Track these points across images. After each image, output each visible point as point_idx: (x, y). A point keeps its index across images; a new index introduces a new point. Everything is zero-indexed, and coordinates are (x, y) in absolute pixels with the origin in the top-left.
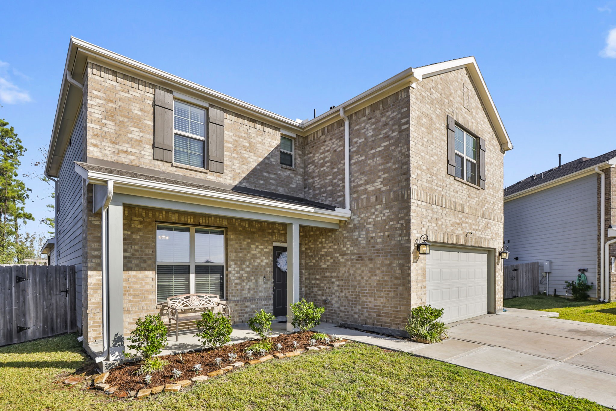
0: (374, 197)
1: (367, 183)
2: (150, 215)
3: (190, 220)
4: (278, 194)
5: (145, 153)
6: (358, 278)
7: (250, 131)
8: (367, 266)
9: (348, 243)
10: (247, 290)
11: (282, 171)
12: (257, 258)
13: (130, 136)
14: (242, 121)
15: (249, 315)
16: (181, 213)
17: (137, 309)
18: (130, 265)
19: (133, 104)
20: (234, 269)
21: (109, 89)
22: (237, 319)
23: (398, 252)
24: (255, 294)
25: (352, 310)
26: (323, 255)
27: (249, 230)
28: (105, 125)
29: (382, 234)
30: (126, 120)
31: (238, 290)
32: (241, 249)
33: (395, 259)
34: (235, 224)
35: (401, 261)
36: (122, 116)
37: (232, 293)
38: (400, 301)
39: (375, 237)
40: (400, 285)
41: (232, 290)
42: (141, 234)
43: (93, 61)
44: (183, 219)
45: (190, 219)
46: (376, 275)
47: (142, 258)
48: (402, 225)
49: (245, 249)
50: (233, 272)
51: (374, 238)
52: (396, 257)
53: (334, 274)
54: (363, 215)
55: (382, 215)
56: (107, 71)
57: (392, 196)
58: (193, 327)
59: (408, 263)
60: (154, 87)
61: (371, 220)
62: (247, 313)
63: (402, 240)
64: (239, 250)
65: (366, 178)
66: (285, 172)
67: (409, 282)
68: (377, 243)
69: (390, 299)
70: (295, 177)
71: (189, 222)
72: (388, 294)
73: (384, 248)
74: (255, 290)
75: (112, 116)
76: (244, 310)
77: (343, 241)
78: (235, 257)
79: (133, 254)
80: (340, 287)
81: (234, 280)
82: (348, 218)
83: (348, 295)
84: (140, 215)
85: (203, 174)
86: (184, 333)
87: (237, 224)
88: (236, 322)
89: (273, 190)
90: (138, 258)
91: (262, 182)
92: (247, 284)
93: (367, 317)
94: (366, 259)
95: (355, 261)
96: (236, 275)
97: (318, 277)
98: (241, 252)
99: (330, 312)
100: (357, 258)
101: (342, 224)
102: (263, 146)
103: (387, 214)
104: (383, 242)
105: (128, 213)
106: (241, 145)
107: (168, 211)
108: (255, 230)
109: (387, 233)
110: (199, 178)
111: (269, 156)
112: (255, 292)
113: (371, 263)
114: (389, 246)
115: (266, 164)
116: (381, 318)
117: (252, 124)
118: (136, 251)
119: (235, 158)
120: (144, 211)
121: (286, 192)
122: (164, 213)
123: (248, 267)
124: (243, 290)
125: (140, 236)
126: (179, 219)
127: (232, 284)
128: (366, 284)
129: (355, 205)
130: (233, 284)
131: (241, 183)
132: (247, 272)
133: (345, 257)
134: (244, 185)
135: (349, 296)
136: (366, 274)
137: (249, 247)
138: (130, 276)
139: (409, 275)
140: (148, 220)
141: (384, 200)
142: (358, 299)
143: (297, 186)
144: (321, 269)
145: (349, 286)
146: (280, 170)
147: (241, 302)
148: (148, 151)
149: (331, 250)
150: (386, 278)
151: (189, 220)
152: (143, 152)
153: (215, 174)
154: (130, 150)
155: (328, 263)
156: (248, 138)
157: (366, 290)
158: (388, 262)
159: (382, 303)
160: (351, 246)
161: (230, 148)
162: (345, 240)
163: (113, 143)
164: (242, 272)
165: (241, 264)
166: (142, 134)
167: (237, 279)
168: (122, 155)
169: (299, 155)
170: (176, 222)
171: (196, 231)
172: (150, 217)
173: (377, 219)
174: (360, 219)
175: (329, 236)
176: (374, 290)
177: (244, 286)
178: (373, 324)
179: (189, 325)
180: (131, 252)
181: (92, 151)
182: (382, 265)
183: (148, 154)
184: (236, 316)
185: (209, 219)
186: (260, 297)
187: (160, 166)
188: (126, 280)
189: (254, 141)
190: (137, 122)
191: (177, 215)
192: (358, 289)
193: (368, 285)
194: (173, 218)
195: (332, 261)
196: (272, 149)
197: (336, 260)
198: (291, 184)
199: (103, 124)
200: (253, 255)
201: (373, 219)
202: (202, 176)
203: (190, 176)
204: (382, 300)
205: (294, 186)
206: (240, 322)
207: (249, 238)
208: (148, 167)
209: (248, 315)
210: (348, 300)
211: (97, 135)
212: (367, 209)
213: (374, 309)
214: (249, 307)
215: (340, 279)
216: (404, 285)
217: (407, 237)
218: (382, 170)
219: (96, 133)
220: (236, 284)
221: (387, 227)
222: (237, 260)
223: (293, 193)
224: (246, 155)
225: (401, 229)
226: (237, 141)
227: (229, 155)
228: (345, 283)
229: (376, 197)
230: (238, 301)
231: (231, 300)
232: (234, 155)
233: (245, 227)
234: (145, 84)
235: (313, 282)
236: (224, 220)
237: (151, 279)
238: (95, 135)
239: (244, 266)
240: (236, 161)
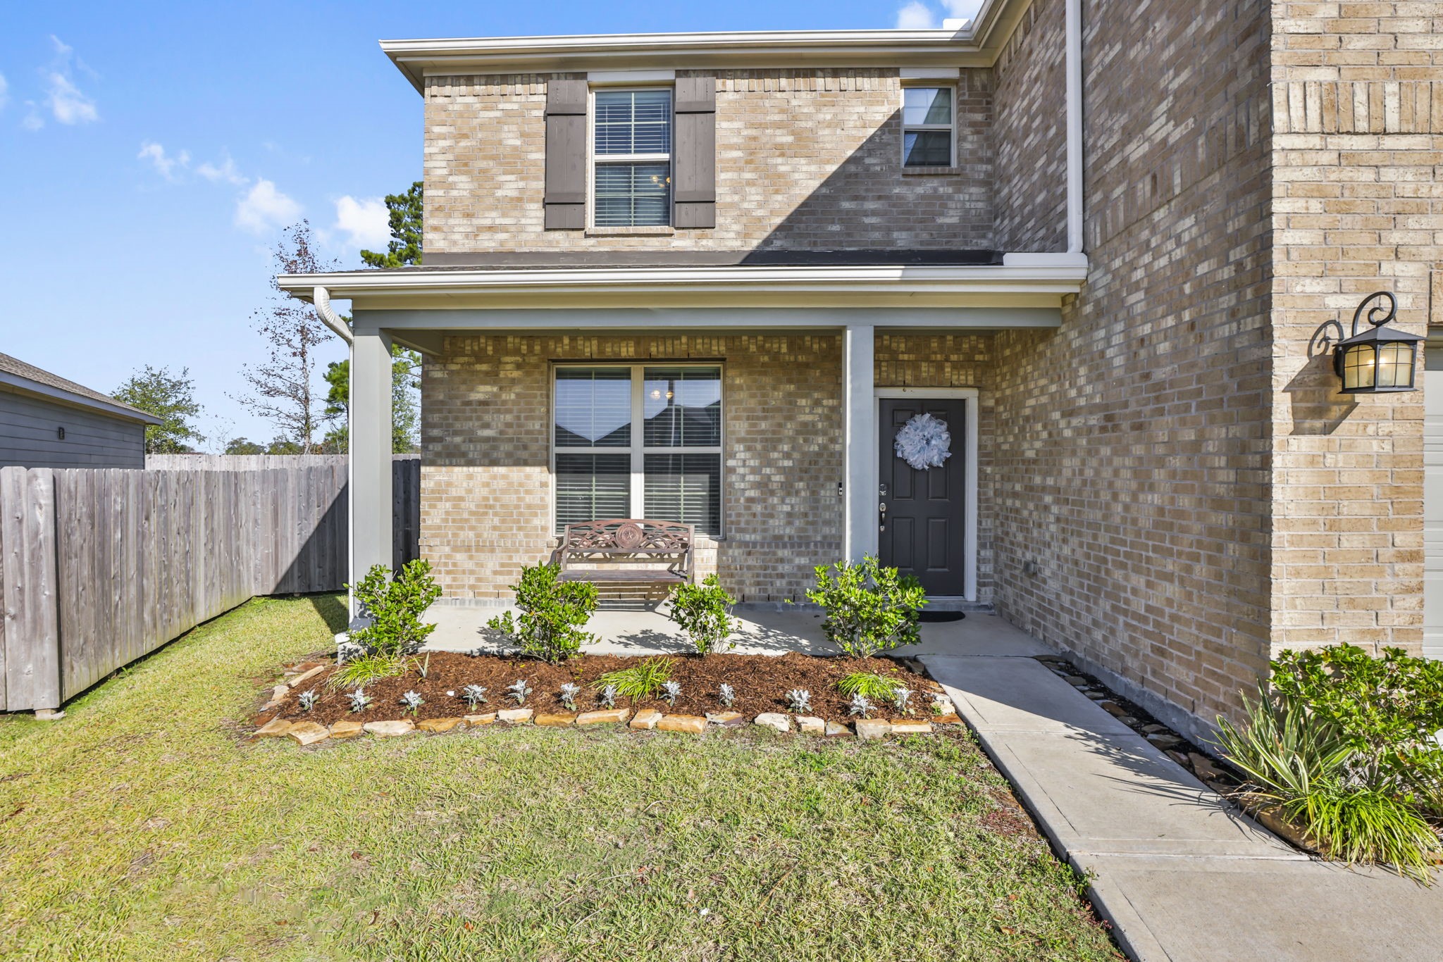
0: (1148, 179)
1: (1128, 135)
2: (537, 348)
3: (628, 350)
4: (892, 252)
5: (529, 221)
6: (1105, 496)
7: (794, 102)
8: (1126, 451)
9: (1083, 371)
10: (782, 516)
11: (907, 184)
12: (816, 433)
13: (499, 193)
14: (769, 83)
15: (790, 583)
16: (603, 336)
17: (509, 545)
18: (495, 455)
19: (506, 128)
20: (744, 461)
21: (461, 115)
22: (751, 591)
23: (1224, 388)
24: (810, 527)
25: (1089, 610)
26: (1027, 419)
27: (792, 359)
28: (452, 186)
29: (1170, 321)
30: (491, 163)
31: (754, 515)
32: (764, 410)
33: (1212, 420)
34: (748, 349)
35: (1235, 431)
36: (485, 158)
37: (738, 523)
38: (1228, 606)
39: (1150, 336)
40: (1231, 535)
41: (739, 515)
42: (518, 389)
43: (431, 71)
44: (608, 350)
45: (627, 346)
46: (1152, 488)
47: (518, 440)
48: (1239, 265)
49: (779, 410)
50: (741, 471)
51: (1146, 343)
52: (1215, 411)
53: (1050, 481)
54: (1117, 263)
55: (1171, 245)
56: (456, 81)
57: (1201, 154)
58: (632, 596)
59: (1262, 437)
60: (546, 77)
61: (1139, 274)
62: (782, 576)
63: (1239, 334)
64: (761, 414)
65: (1124, 119)
66: (920, 185)
67: (1265, 524)
68: (1155, 360)
69: (1195, 591)
70: (959, 191)
71: (624, 354)
72: (1189, 569)
73: (1178, 376)
74: (811, 518)
75: (466, 165)
76: (774, 568)
77: (1070, 365)
78: (748, 432)
79: (501, 432)
80: (1062, 525)
81: (744, 490)
82: (1081, 283)
83: (1079, 555)
84: (517, 352)
85: (660, 239)
86: (608, 607)
87: (753, 348)
88: (749, 598)
89: (873, 243)
90: (511, 440)
91: (836, 228)
92: (783, 502)
93: (1125, 647)
94: (1125, 425)
95: (1096, 434)
96: (751, 478)
97: (1018, 487)
98: (765, 418)
99: (1040, 606)
100: (1103, 423)
101: (1068, 309)
102: (839, 131)
103: (1186, 237)
104: (1176, 353)
105: (493, 350)
106: (768, 146)
107: (574, 334)
108: (811, 359)
109: (1187, 316)
110: (651, 250)
111: (859, 155)
112: (808, 523)
113: (1138, 441)
114: (1193, 365)
115: (850, 176)
116: (1166, 662)
117: (801, 82)
118: (509, 425)
119: (750, 183)
120: (524, 342)
121: (922, 243)
122: (566, 341)
123: (787, 456)
124: (772, 516)
125: (518, 395)
126: (601, 351)
127: (737, 500)
128: (1124, 519)
129: (1098, 230)
130: (742, 500)
131: (767, 241)
132: (782, 470)
133: (1075, 422)
134: (777, 245)
135: (1082, 560)
136: (1126, 481)
137: (792, 403)
138: (494, 477)
139: (1265, 491)
140: (533, 360)
141: (1177, 180)
142: (1103, 575)
143: (964, 218)
144: (1024, 462)
145: (1081, 523)
146: (899, 183)
147: (762, 546)
148: (535, 213)
149: (1044, 399)
150: (1185, 502)
151: (624, 350)
152: (523, 221)
153: (693, 232)
154: (498, 221)
155: (1038, 445)
156: (790, 120)
157: (1124, 543)
158: (1189, 435)
159: (1170, 602)
160: (1089, 382)
161: (735, 160)
162: (1075, 363)
163: (468, 215)
164: (767, 471)
165: (765, 449)
166: (521, 184)
167: (752, 488)
168: (484, 236)
169: (973, 124)
170: (595, 357)
171: (645, 374)
172: (536, 352)
173: (1156, 265)
174: (1110, 277)
175: (1042, 355)
176: (1146, 548)
177: (774, 506)
178: (1143, 681)
179: (620, 590)
180: (497, 427)
181: (431, 241)
182: (1172, 446)
183: (534, 221)
184: (748, 582)
185: (676, 342)
186: (825, 537)
187: (562, 241)
188: (487, 485)
189: (810, 124)
190: (511, 164)
191: (595, 342)
192: (1104, 539)
193: (1129, 526)
194: (587, 350)
195: (1045, 435)
196: (871, 131)
197: (1055, 432)
198: (942, 214)
199: (450, 184)
200: (805, 424)
201: (1145, 266)
202: (657, 244)
203: (628, 249)
204: (1172, 590)
205: (955, 220)
206: (761, 599)
207: (790, 381)
208: (534, 250)
209: (784, 582)
210: (1080, 574)
211: (440, 209)
212: (1130, 234)
213: (1144, 620)
214: (790, 561)
215: (1062, 496)
216: (1245, 538)
217: (1258, 318)
218: (1170, 63)
219: (437, 205)
220: (751, 500)
221: (1187, 289)
222: (754, 440)
223: (947, 243)
224: (782, 169)
225: (1235, 285)
226: (755, 138)
227: (731, 180)
228: (1072, 511)
229: (1154, 177)
230: (755, 544)
231: (733, 539)
232: (748, 176)
233: (779, 352)
234: (527, 79)
235: (1009, 502)
236: (714, 342)
237: (537, 484)
238: (437, 209)
239: (775, 455)
240: (753, 190)
